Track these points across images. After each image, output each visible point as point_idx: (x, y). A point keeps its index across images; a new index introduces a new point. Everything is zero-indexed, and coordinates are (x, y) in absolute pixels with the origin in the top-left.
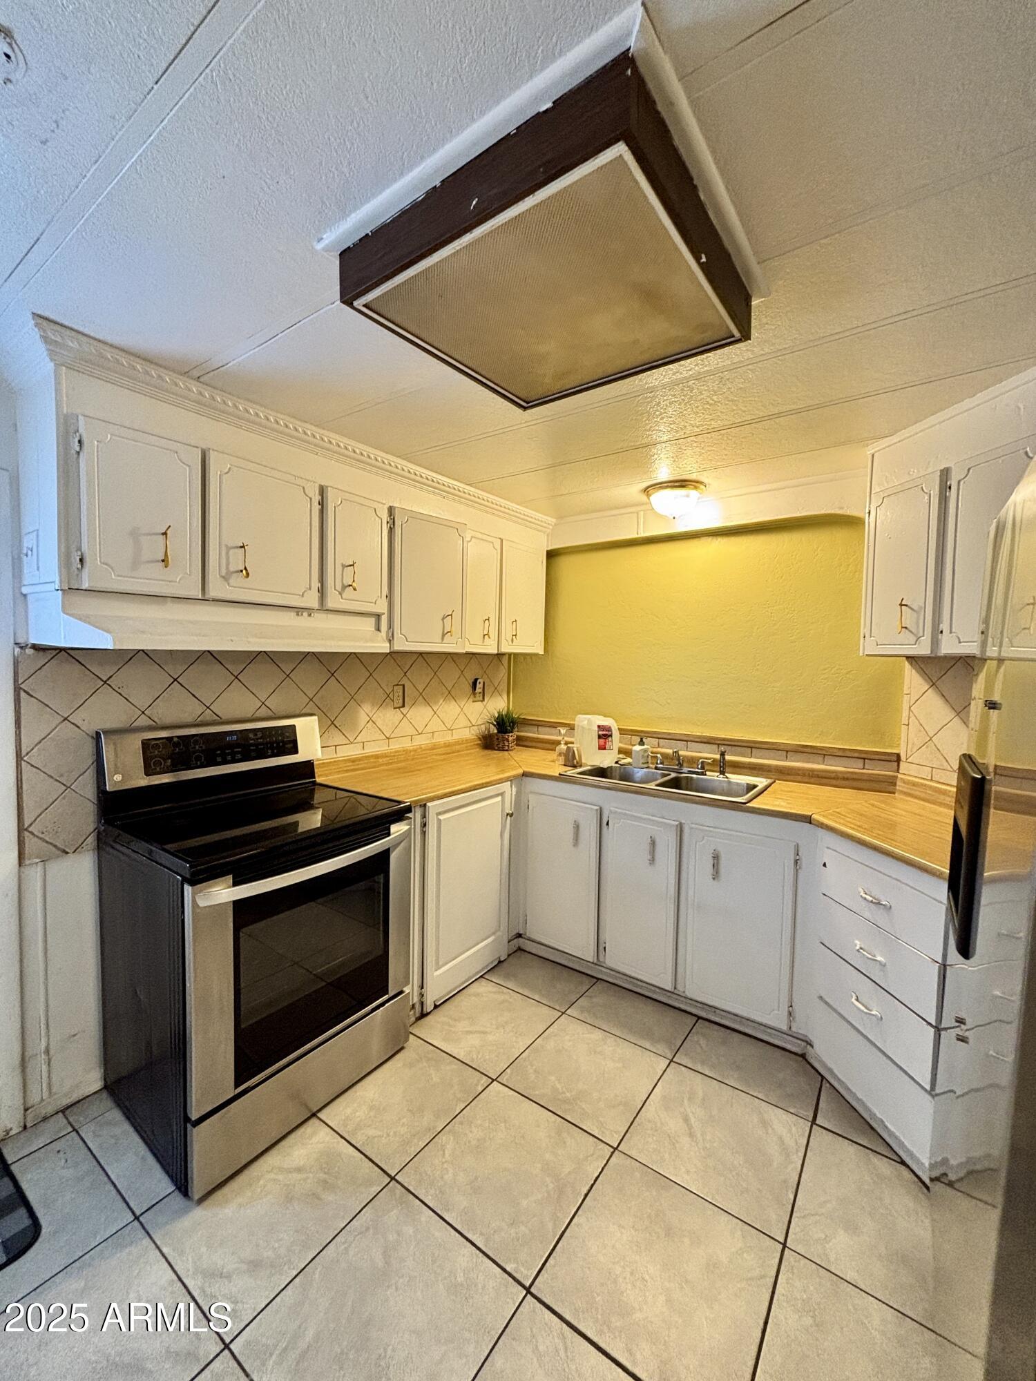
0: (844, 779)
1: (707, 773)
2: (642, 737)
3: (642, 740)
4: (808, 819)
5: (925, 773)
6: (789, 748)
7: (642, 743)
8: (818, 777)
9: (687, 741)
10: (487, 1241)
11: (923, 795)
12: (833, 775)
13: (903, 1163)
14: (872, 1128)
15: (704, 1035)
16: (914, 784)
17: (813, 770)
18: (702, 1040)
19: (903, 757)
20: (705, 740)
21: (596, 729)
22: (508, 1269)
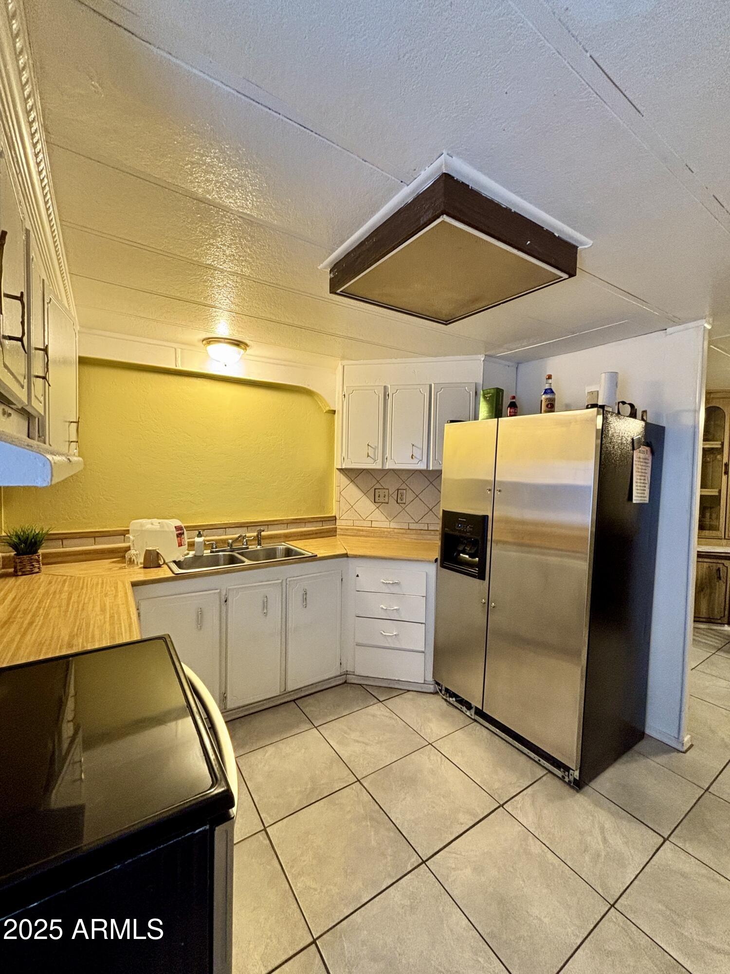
0: (316, 533)
1: (250, 547)
2: (200, 531)
3: (200, 533)
4: (346, 556)
5: (350, 523)
6: (288, 522)
7: (200, 535)
8: (305, 535)
9: (225, 528)
10: (390, 876)
11: (352, 534)
12: (311, 532)
13: (409, 691)
14: (391, 688)
15: (307, 706)
16: (347, 529)
17: (302, 532)
18: (310, 707)
19: (337, 518)
20: (238, 525)
21: (174, 529)
22: (410, 869)
